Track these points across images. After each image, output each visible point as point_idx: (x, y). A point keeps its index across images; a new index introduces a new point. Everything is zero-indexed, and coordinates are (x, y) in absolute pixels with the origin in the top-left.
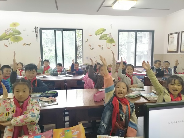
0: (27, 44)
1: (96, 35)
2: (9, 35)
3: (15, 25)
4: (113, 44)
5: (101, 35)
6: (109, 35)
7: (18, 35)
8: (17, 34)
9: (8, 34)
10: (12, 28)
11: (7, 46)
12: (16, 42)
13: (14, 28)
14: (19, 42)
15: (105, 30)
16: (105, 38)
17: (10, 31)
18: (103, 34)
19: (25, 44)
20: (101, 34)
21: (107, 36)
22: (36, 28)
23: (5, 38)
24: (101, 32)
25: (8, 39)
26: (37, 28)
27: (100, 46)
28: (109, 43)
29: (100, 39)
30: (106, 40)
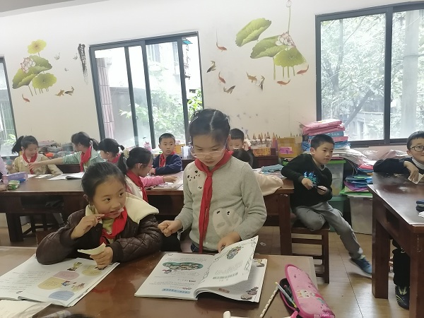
0: (67, 93)
1: (239, 43)
2: (29, 74)
3: (37, 46)
4: (298, 68)
5: (254, 43)
6: (282, 40)
7: (46, 72)
8: (43, 68)
9: (27, 72)
10: (33, 55)
11: (27, 100)
12: (44, 90)
13: (37, 54)
14: (50, 88)
15: (268, 23)
16: (268, 51)
17: (31, 63)
18: (261, 38)
19: (61, 93)
20: (256, 38)
21: (278, 43)
22: (81, 48)
23: (23, 80)
24: (256, 32)
25: (27, 84)
26: (84, 46)
27: (253, 78)
28: (284, 66)
29: (253, 56)
30: (272, 56)
